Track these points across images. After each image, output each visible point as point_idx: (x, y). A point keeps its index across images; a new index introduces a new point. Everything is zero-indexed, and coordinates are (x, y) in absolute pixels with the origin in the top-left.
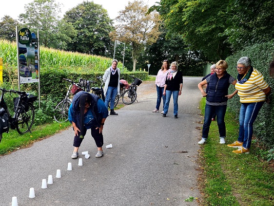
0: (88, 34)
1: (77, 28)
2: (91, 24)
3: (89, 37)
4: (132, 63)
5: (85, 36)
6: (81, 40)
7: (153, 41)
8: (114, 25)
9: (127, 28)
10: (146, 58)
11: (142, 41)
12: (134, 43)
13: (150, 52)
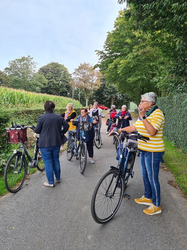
0: (56, 83)
1: (48, 79)
2: (57, 76)
3: (56, 85)
4: (85, 101)
5: (54, 84)
6: (50, 86)
7: (97, 88)
8: (72, 78)
9: (80, 80)
10: (94, 98)
11: (90, 87)
12: (85, 89)
13: (96, 94)
